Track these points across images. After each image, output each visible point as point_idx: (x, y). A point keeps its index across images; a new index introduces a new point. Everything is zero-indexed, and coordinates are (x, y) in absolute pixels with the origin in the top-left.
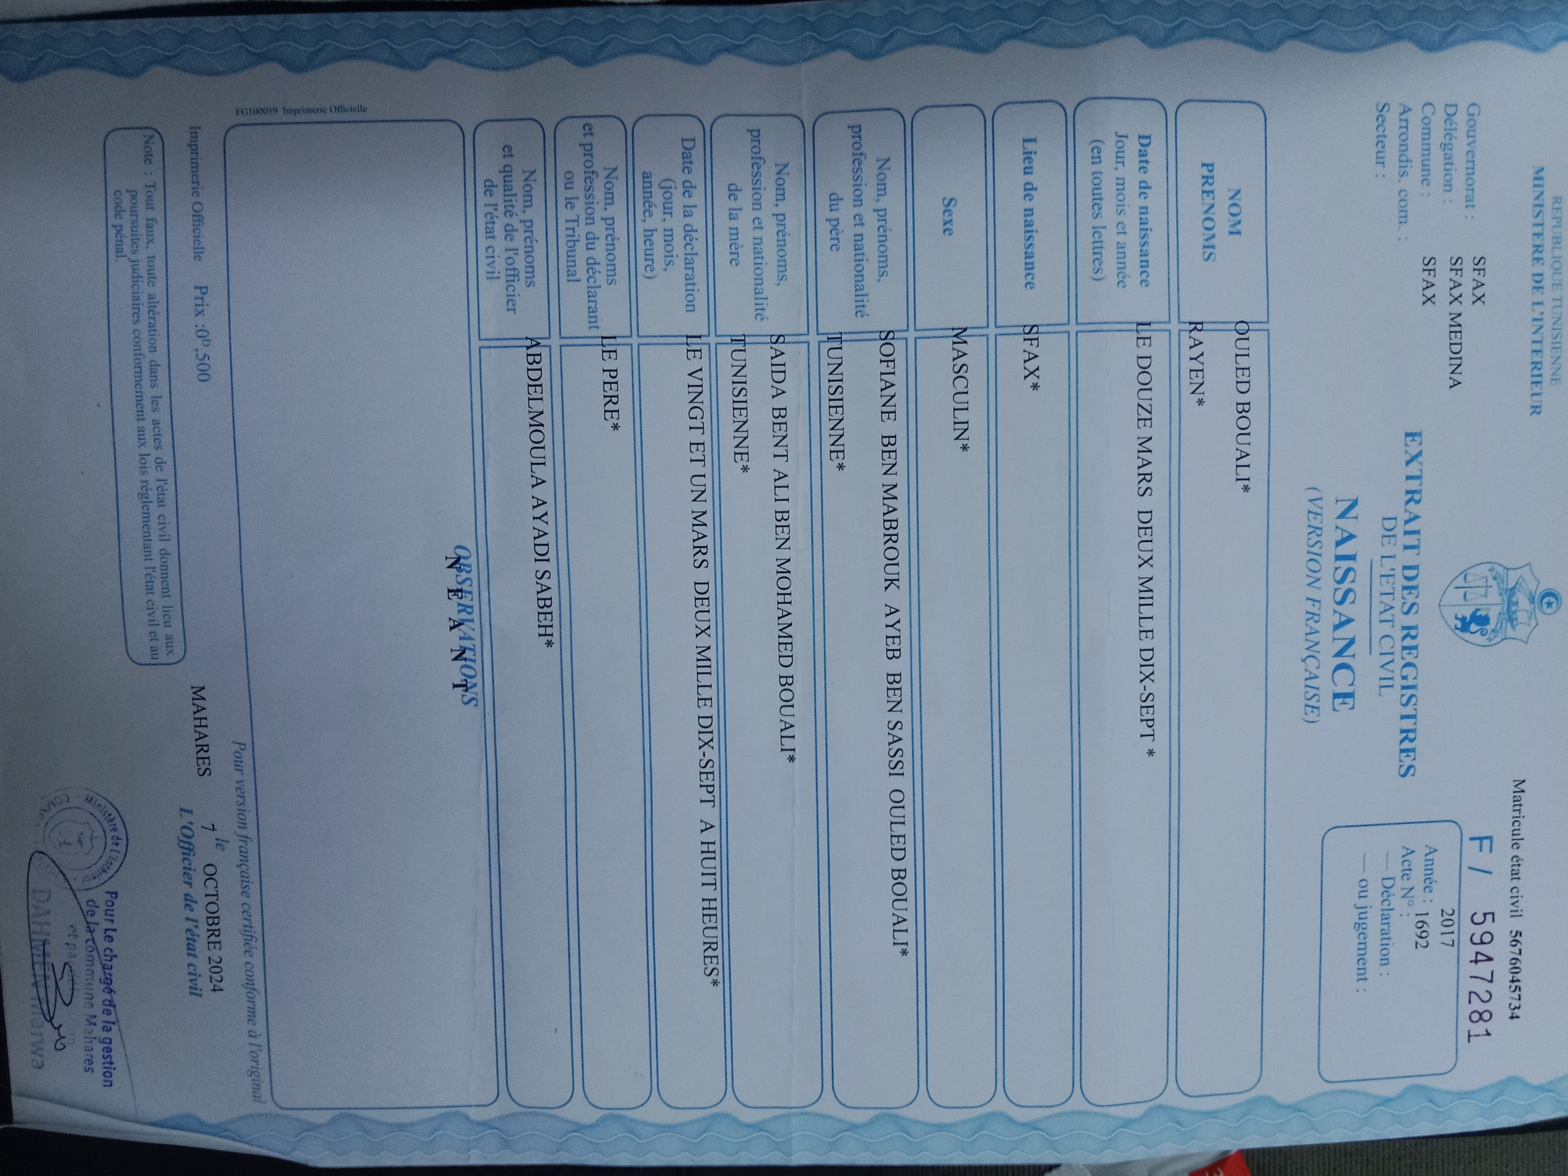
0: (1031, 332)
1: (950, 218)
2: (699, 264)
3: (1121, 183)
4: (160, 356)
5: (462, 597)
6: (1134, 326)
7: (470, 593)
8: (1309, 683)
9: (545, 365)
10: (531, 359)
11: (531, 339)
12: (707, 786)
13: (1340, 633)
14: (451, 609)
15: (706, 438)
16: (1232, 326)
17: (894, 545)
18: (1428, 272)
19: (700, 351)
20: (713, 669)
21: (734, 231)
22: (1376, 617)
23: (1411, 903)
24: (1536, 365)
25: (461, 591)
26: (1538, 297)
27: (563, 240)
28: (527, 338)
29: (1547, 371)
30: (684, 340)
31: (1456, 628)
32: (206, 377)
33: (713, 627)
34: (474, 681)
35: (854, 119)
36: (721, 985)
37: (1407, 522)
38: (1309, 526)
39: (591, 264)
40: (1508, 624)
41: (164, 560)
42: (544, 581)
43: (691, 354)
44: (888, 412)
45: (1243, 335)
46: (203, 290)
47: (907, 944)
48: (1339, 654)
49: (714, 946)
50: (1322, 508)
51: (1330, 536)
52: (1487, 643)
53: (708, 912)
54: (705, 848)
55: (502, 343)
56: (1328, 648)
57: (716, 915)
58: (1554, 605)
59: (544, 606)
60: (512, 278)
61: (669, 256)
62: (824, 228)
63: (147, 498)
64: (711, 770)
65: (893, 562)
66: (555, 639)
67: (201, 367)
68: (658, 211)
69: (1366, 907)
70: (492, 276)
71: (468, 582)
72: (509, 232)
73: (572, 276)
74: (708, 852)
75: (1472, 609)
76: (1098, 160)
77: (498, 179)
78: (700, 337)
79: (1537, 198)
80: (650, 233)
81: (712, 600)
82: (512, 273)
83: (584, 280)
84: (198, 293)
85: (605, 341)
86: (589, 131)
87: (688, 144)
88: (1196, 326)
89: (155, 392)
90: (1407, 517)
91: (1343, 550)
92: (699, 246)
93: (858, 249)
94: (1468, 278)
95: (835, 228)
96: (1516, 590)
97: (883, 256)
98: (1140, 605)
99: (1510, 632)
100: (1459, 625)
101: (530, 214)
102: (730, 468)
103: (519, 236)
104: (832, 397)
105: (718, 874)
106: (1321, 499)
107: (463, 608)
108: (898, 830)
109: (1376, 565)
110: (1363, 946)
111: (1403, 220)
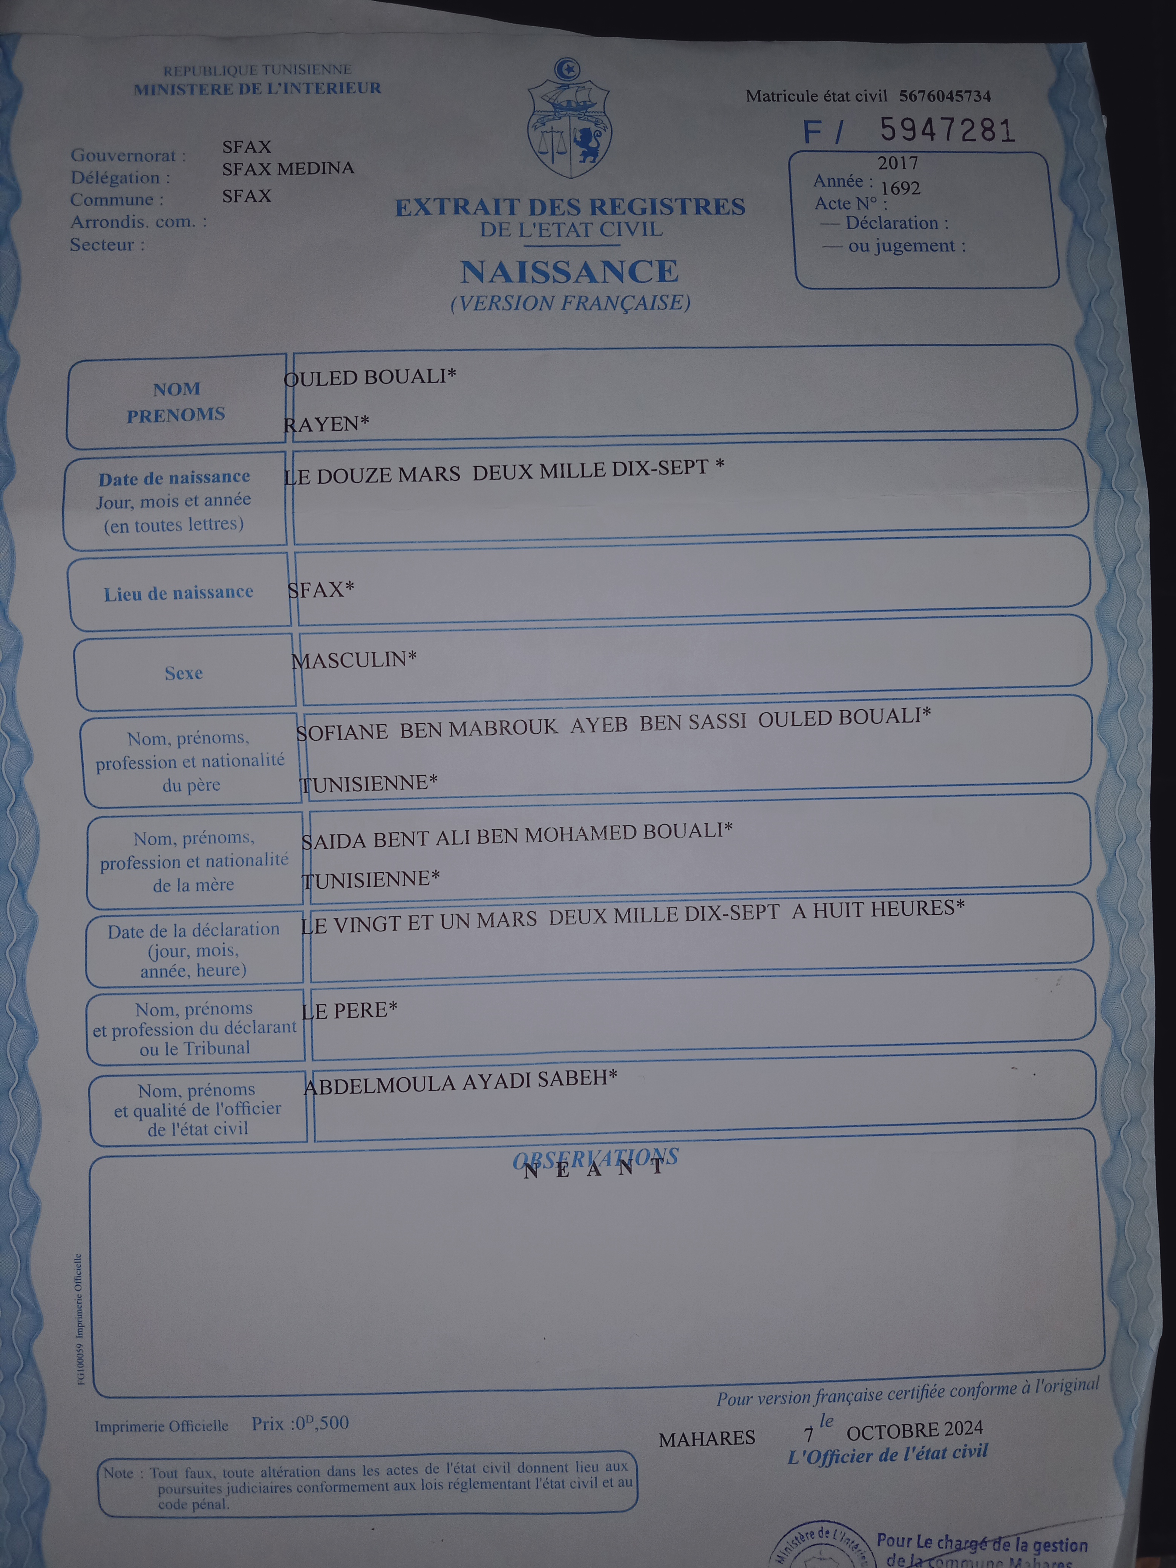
0: (296, 590)
1: (185, 673)
2: (230, 921)
3: (146, 503)
4: (323, 1466)
5: (567, 1163)
6: (289, 487)
7: (562, 1155)
8: (649, 306)
9: (332, 1077)
10: (326, 1090)
11: (307, 1089)
12: (758, 912)
13: (599, 277)
14: (578, 1173)
15: (405, 914)
16: (290, 389)
17: (511, 726)
18: (238, 198)
19: (317, 920)
20: (639, 906)
21: (200, 886)
22: (583, 241)
23: (874, 200)
24: (331, 89)
25: (560, 1164)
26: (264, 88)
27: (207, 1058)
28: (306, 1094)
29: (336, 78)
30: (307, 937)
31: (594, 161)
32: (344, 1420)
33: (596, 906)
34: (652, 1152)
35: (90, 769)
36: (963, 898)
37: (487, 212)
38: (490, 309)
39: (232, 1029)
40: (589, 110)
41: (529, 1469)
42: (550, 1080)
43: (321, 929)
44: (378, 733)
45: (299, 379)
46: (256, 1421)
47: (918, 709)
48: (620, 277)
49: (922, 905)
50: (472, 297)
51: (501, 288)
52: (609, 131)
53: (886, 910)
54: (821, 914)
55: (310, 1118)
56: (614, 287)
57: (890, 903)
58: (571, 65)
59: (575, 1078)
60: (246, 1109)
61: (223, 951)
62: (198, 797)
63: (466, 1483)
64: (742, 908)
65: (529, 726)
66: (609, 1068)
67: (334, 1425)
68: (180, 962)
69: (878, 244)
70: (244, 1129)
71: (551, 1155)
72: (201, 1111)
73: (245, 1049)
74: (825, 910)
75: (574, 144)
76: (124, 526)
77: (148, 1122)
78: (304, 921)
79: (166, 92)
80: (201, 971)
81: (568, 907)
82: (240, 1109)
83: (247, 1037)
84: (260, 1427)
85: (308, 1016)
86: (100, 1032)
87: (115, 932)
88: (289, 425)
89: (359, 1472)
90: (481, 213)
91: (515, 275)
92: (214, 921)
93: (218, 763)
94: (245, 158)
95: (197, 787)
96: (556, 102)
97: (222, 738)
98: (570, 476)
99: (599, 108)
100: (591, 158)
101: (183, 1091)
102: (435, 889)
103: (204, 1101)
104: (364, 788)
105: (848, 900)
106: (463, 297)
107: (577, 1162)
108: (800, 718)
109: (528, 241)
110: (918, 247)
111: (186, 222)
